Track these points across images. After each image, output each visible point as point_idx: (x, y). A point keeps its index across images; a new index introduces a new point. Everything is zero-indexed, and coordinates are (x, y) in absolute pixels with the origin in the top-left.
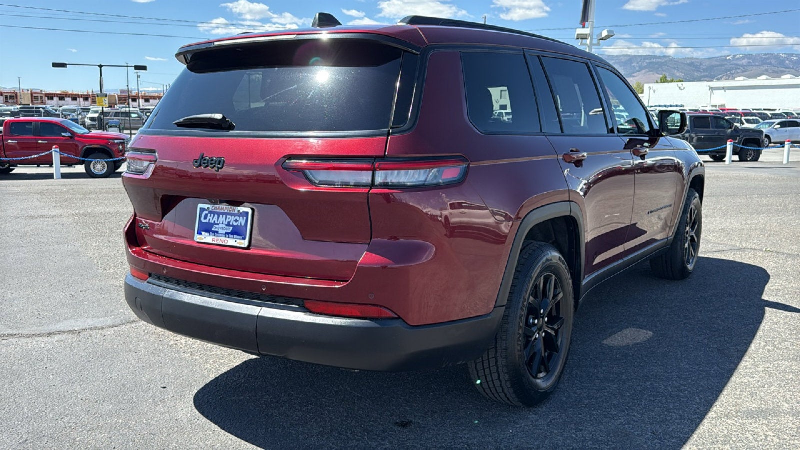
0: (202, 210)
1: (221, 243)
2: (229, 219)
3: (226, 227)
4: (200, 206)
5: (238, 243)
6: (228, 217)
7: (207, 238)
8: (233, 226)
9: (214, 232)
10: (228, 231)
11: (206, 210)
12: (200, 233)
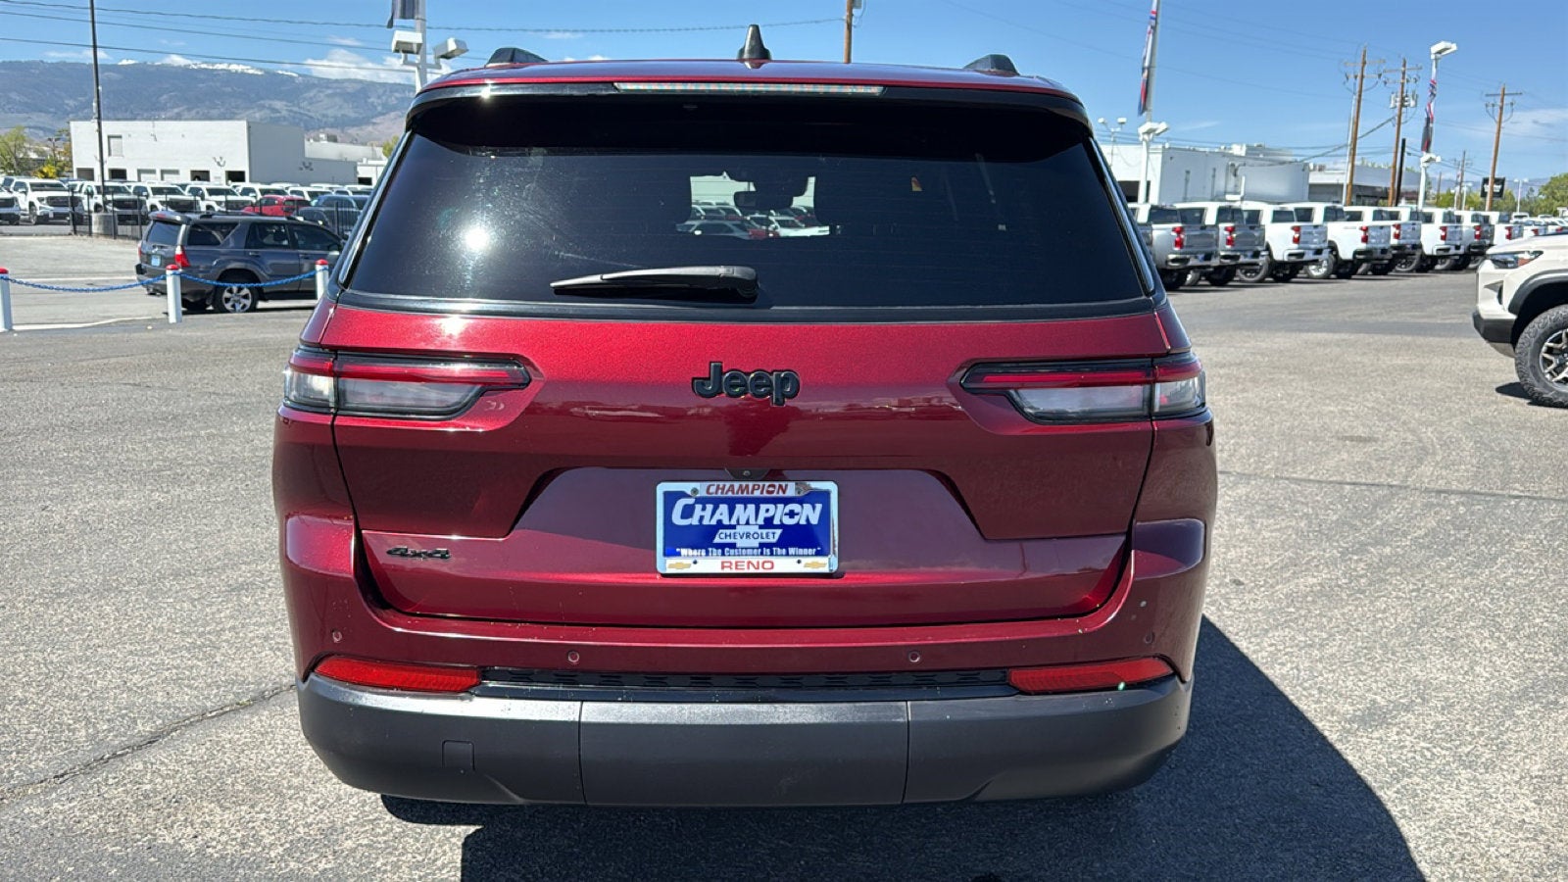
0: (671, 498)
1: (752, 570)
2: (767, 510)
3: (760, 531)
4: (662, 488)
5: (806, 566)
6: (763, 507)
7: (699, 560)
8: (782, 526)
9: (722, 546)
10: (766, 541)
11: (688, 496)
12: (670, 552)
